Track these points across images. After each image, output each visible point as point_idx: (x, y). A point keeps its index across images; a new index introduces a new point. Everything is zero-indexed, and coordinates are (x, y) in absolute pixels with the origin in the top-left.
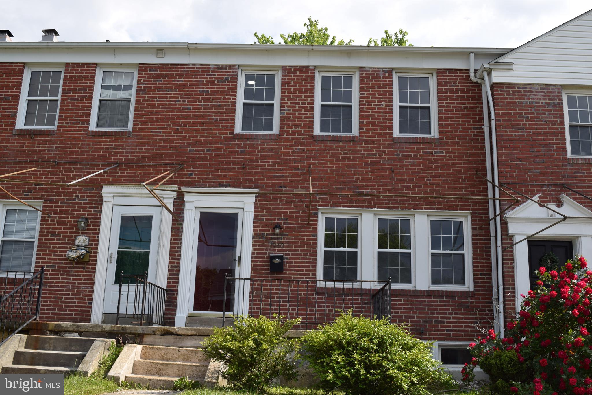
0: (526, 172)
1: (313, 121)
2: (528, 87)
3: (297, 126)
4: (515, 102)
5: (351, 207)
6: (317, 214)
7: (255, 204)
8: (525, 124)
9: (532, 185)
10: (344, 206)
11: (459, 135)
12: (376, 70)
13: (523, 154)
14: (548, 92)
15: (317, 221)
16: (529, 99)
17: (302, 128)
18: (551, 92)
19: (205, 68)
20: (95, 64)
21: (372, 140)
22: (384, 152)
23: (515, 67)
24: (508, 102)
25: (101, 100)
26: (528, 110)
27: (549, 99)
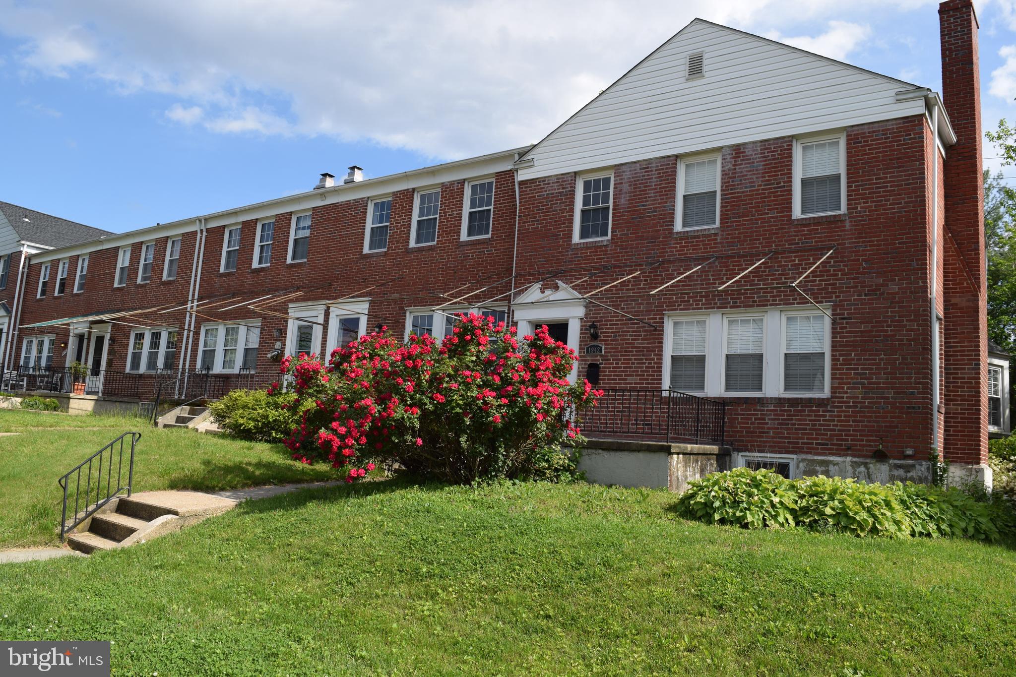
0: (535, 262)
1: (409, 237)
2: (547, 179)
3: (398, 242)
4: (535, 197)
5: (425, 306)
6: (405, 313)
7: (369, 309)
8: (540, 217)
9: (539, 274)
10: (421, 306)
11: (506, 232)
12: (452, 183)
13: (535, 245)
14: (562, 182)
15: (405, 319)
16: (546, 191)
17: (401, 243)
18: (565, 181)
19: (348, 203)
20: (291, 212)
21: (444, 247)
22: (451, 255)
23: (536, 163)
24: (530, 197)
25: (295, 240)
26: (543, 202)
27: (563, 188)
